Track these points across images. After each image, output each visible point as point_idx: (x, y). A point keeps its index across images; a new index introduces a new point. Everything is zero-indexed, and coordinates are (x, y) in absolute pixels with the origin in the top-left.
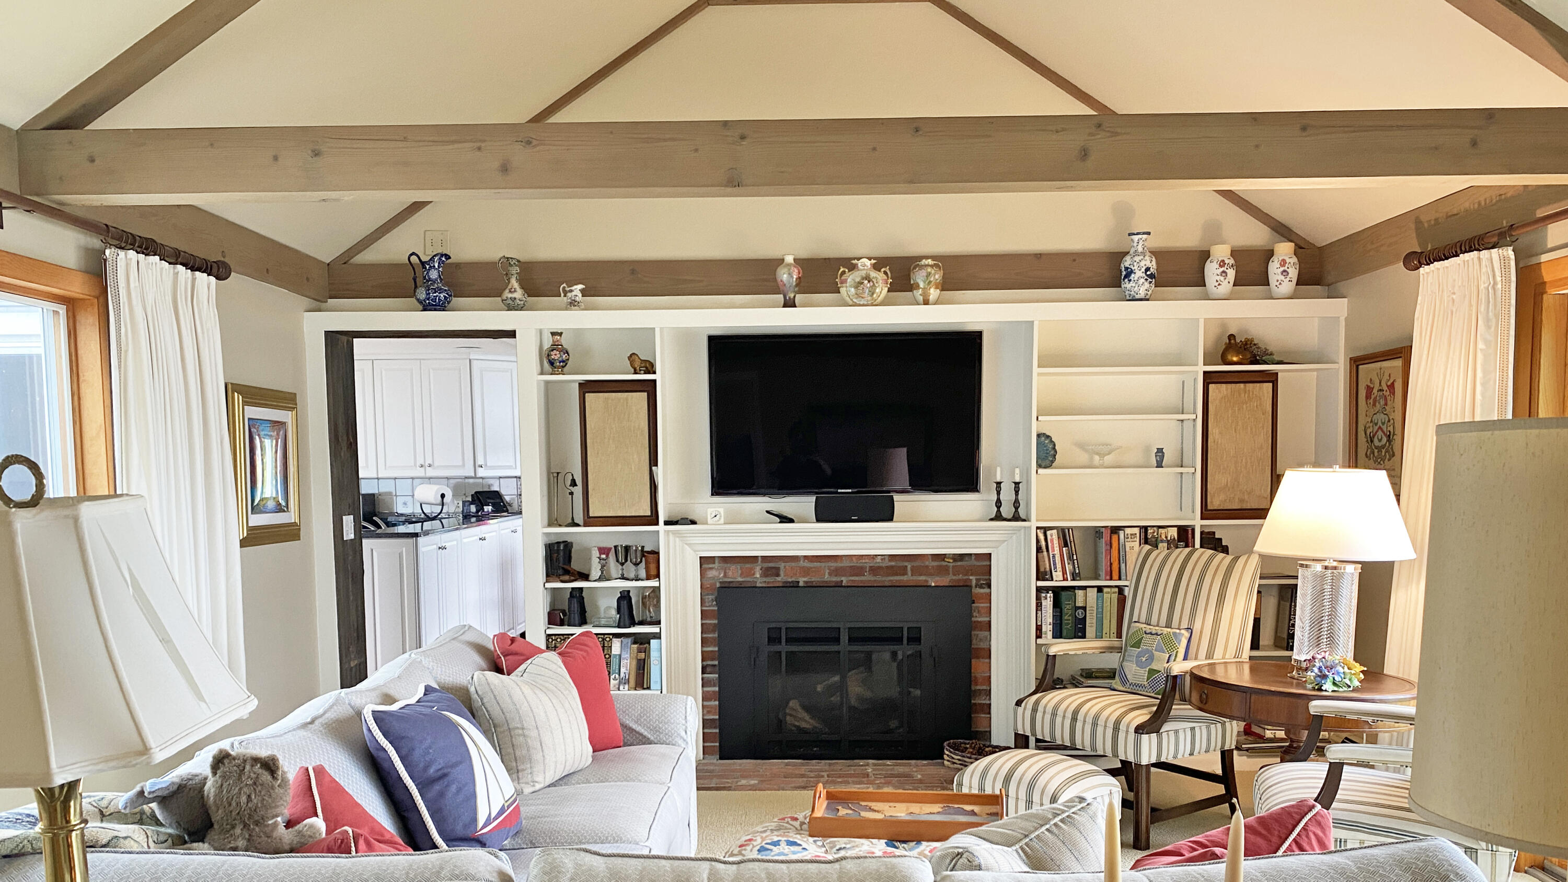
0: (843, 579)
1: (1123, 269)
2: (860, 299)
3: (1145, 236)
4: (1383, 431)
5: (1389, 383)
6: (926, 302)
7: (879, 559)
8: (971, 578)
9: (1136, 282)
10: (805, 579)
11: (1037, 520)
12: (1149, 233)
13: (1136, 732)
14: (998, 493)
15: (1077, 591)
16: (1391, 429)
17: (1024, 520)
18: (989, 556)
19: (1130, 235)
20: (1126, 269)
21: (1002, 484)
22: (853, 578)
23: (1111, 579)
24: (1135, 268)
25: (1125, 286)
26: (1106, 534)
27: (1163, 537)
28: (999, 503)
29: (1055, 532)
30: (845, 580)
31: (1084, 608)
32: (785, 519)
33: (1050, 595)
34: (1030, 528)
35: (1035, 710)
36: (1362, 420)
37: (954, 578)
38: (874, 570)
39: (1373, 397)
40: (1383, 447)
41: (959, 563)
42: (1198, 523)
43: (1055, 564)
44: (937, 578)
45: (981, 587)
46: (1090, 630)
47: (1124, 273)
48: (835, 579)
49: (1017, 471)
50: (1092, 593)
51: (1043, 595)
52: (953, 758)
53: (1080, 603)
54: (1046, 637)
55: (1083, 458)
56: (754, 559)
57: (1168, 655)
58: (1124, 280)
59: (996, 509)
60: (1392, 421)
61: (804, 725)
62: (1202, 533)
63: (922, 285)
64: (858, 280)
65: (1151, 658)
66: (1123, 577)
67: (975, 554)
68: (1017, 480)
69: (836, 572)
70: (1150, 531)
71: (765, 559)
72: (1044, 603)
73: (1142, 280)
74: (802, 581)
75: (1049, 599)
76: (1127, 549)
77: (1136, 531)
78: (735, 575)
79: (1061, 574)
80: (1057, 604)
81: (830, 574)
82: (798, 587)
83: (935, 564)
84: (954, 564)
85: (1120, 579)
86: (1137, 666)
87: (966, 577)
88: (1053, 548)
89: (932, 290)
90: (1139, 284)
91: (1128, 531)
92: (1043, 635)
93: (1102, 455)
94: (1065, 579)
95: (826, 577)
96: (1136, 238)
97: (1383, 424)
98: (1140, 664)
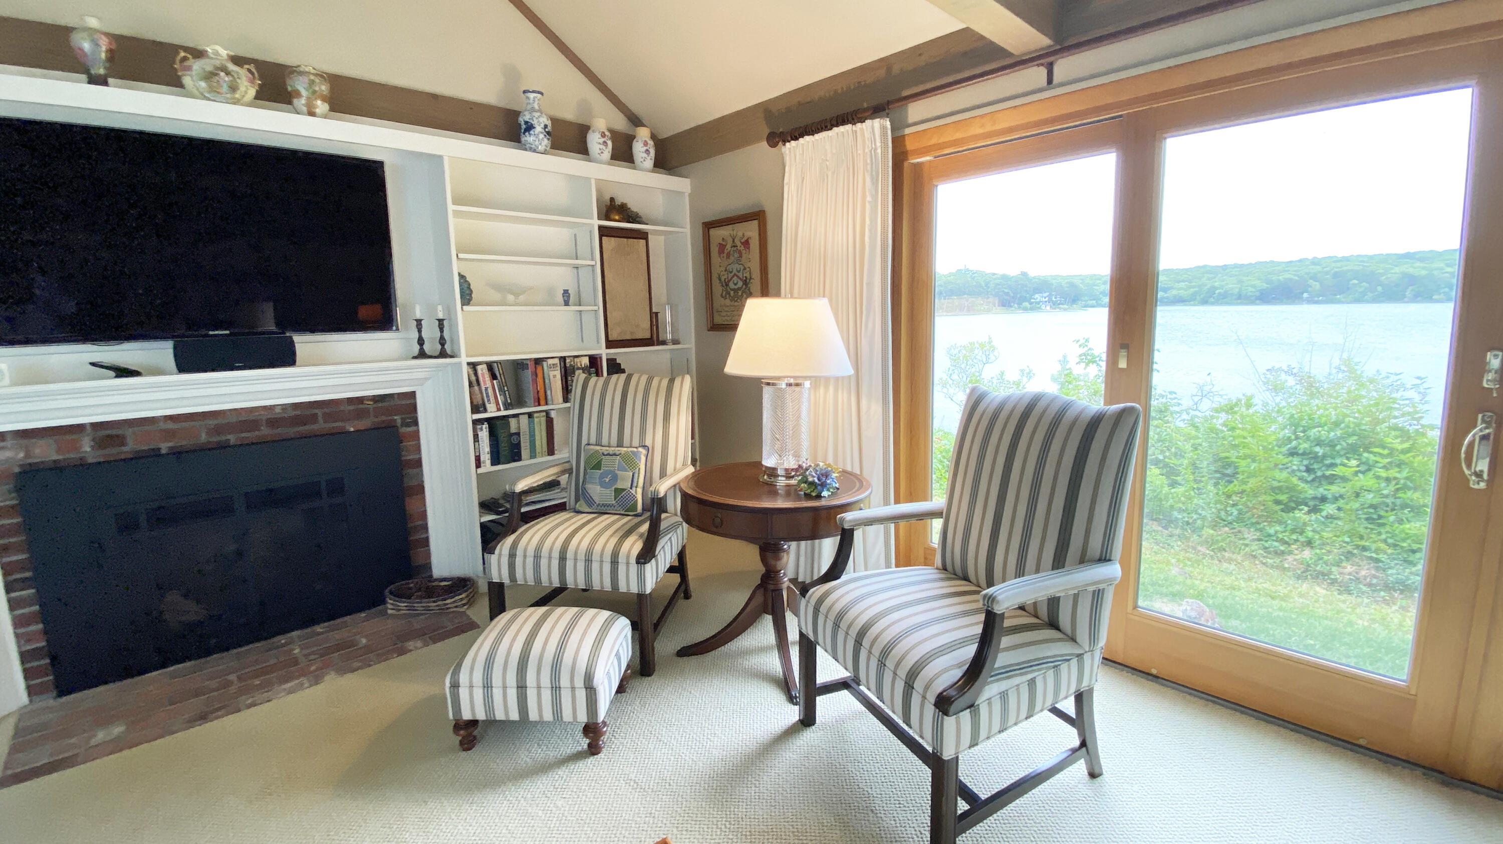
0: (230, 437)
1: (523, 123)
2: (216, 94)
3: (539, 96)
4: (738, 277)
5: (743, 241)
6: (312, 114)
7: (278, 410)
8: (395, 418)
9: (537, 136)
10: (170, 444)
11: (467, 356)
12: (542, 94)
13: (638, 563)
14: (420, 331)
15: (510, 419)
16: (748, 275)
17: (452, 357)
18: (413, 395)
19: (525, 92)
20: (526, 123)
21: (422, 322)
22: (243, 435)
23: (539, 405)
24: (535, 122)
25: (526, 139)
26: (531, 365)
27: (579, 365)
28: (421, 341)
29: (485, 366)
30: (232, 439)
31: (518, 434)
32: (123, 372)
33: (485, 426)
34: (460, 363)
35: (512, 555)
36: (716, 270)
37: (376, 420)
38: (273, 422)
39: (726, 251)
40: (739, 289)
41: (380, 405)
42: (604, 353)
43: (488, 396)
44: (356, 422)
45: (408, 425)
46: (525, 453)
47: (524, 127)
48: (215, 439)
49: (440, 308)
50: (524, 420)
51: (479, 427)
52: (399, 606)
53: (513, 429)
54: (485, 466)
55: (496, 296)
56: (78, 429)
57: (631, 474)
58: (524, 134)
59: (419, 347)
60: (748, 269)
61: (192, 618)
62: (608, 360)
63: (304, 93)
64: (209, 68)
65: (615, 478)
66: (550, 402)
67: (399, 394)
68: (441, 316)
69: (218, 430)
70: (568, 361)
71: (96, 426)
72: (480, 434)
73: (541, 136)
74: (164, 447)
75: (484, 430)
76: (551, 377)
77: (557, 361)
78: (46, 452)
79: (495, 405)
80: (492, 434)
81: (207, 433)
82: (160, 455)
83: (351, 408)
84: (375, 406)
85: (547, 404)
86: (602, 487)
87: (390, 418)
88: (484, 381)
89: (319, 102)
90: (538, 138)
91: (550, 361)
92: (482, 465)
93: (517, 295)
94: (499, 410)
95: (204, 437)
96: (532, 96)
97: (739, 272)
98: (603, 485)
